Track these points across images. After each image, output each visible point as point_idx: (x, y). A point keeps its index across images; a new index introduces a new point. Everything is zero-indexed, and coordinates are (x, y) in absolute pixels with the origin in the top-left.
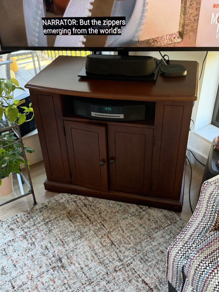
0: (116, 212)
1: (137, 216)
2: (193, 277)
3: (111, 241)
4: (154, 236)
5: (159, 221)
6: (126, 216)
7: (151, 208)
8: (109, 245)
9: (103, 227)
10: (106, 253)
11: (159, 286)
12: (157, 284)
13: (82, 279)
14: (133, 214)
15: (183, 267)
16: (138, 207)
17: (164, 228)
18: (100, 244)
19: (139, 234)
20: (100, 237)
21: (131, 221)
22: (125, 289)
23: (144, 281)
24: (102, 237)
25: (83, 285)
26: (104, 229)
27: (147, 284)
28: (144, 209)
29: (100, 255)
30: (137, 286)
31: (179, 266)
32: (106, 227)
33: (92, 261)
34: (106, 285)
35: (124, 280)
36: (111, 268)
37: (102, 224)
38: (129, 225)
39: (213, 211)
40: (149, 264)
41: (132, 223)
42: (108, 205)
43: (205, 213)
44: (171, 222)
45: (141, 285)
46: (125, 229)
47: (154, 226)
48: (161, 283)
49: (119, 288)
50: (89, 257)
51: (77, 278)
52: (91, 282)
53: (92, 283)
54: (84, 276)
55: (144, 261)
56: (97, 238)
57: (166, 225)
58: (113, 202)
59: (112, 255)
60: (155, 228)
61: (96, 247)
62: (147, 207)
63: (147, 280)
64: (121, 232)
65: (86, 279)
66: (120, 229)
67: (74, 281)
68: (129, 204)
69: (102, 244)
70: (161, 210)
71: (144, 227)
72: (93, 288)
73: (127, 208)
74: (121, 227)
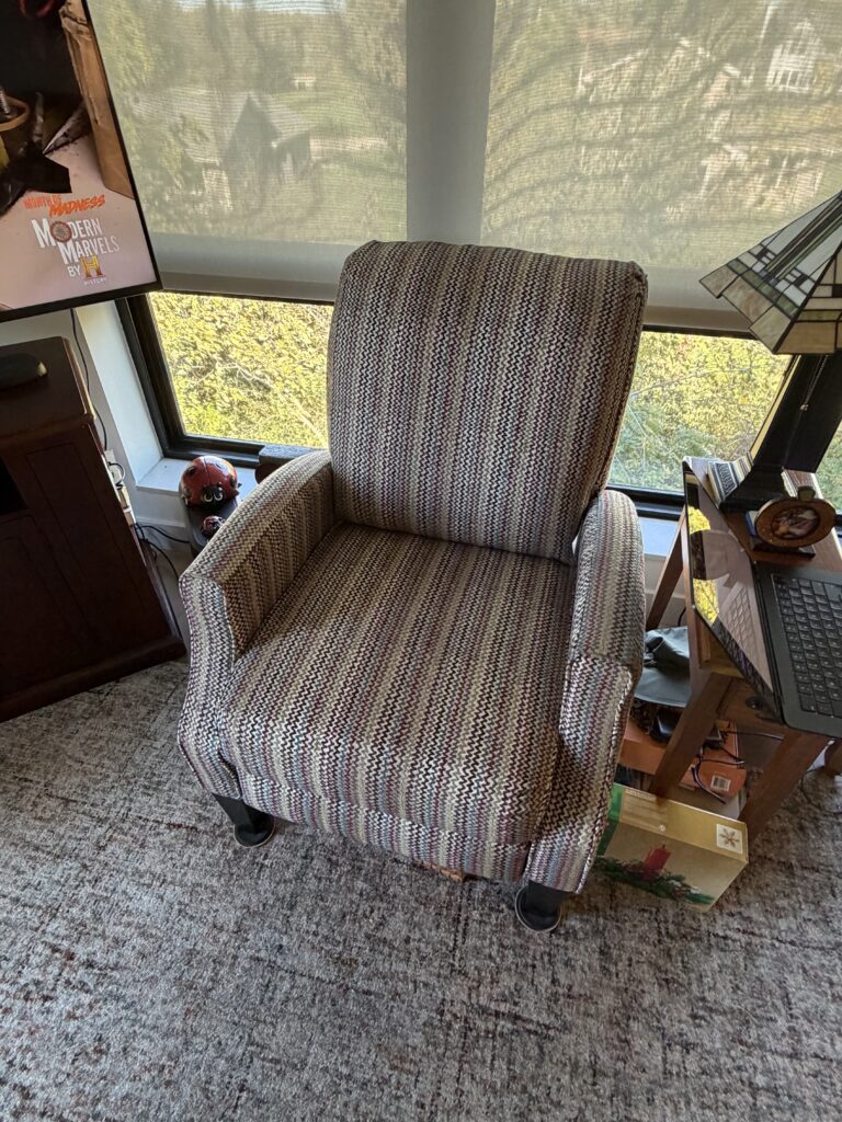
0: (43, 735)
1: (98, 712)
2: (243, 758)
3: (62, 798)
4: (152, 729)
5: (150, 696)
6: (72, 728)
7: (122, 679)
8: (59, 811)
9: (27, 784)
10: (61, 830)
11: (205, 814)
12: (200, 811)
13: (30, 920)
14: (87, 716)
15: (219, 753)
16: (92, 695)
17: (166, 703)
18: (37, 823)
19: (118, 747)
20: (30, 808)
21: (89, 731)
22: (140, 867)
23: (170, 826)
24: (35, 804)
25: (37, 929)
26: (32, 785)
27: (180, 826)
28: (107, 690)
29: (49, 843)
30: (162, 842)
31: (212, 755)
32: (35, 778)
33: (33, 868)
34: (92, 891)
35: (129, 851)
36: (87, 850)
37: (20, 779)
38: (89, 742)
39: (220, 623)
40: (166, 788)
41: (93, 733)
42: (15, 730)
43: (210, 634)
44: (174, 683)
45: (168, 836)
46: (82, 756)
47: (143, 711)
48: (206, 804)
49: (126, 873)
50: (24, 866)
51: (14, 927)
52: (54, 911)
53: (57, 910)
54: (28, 910)
55: (155, 789)
56: (22, 815)
57: (168, 694)
58: (26, 717)
59: (77, 823)
60: (149, 713)
61: (29, 834)
62: (112, 683)
63: (177, 818)
64: (77, 766)
65: (40, 912)
66: (69, 762)
67: (10, 940)
68: (67, 701)
69: (40, 819)
70: (144, 671)
71: (124, 726)
72: (64, 918)
73: (66, 710)
74: (70, 757)
